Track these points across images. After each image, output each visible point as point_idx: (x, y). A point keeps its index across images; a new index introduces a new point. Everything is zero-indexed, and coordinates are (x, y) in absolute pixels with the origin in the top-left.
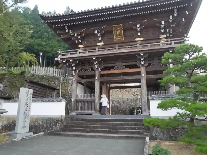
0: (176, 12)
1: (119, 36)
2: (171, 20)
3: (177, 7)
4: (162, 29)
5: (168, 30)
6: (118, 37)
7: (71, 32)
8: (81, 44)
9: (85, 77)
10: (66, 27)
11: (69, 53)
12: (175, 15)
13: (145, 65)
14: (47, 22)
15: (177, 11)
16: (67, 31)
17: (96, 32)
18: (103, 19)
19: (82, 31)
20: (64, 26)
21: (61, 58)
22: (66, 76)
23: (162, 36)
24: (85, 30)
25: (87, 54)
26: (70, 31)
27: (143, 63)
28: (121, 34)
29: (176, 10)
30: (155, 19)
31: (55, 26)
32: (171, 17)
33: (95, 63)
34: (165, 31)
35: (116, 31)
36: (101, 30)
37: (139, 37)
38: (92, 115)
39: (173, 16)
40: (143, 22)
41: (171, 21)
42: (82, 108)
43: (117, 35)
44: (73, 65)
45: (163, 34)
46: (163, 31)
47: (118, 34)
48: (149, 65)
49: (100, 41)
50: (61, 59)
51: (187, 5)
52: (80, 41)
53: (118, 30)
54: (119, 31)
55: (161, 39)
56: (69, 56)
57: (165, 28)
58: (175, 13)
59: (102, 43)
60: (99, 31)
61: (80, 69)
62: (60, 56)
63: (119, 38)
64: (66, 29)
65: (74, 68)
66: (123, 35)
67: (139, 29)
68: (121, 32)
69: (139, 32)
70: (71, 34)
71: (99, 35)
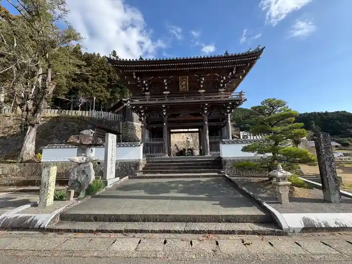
0: (234, 70)
1: (185, 87)
2: (230, 76)
3: (237, 65)
4: (222, 83)
6: (183, 88)
7: (139, 79)
8: (148, 91)
10: (134, 73)
12: (234, 72)
13: (208, 114)
14: (115, 66)
16: (135, 77)
19: (150, 79)
20: (132, 73)
22: (125, 121)
23: (221, 90)
24: (153, 78)
25: (157, 102)
26: (138, 78)
27: (206, 112)
28: (186, 85)
29: (235, 68)
30: (216, 74)
31: (123, 71)
32: (230, 74)
33: (164, 110)
34: (224, 86)
35: (182, 81)
36: (168, 80)
37: (202, 89)
39: (232, 73)
40: (207, 76)
43: (183, 86)
44: (142, 111)
45: (221, 88)
46: (221, 85)
48: (210, 114)
49: (167, 90)
50: (130, 105)
51: (245, 64)
52: (147, 89)
53: (184, 81)
55: (220, 92)
57: (224, 83)
59: (168, 92)
61: (148, 115)
64: (134, 75)
65: (143, 114)
66: (188, 86)
67: (202, 82)
68: (186, 83)
69: (202, 84)
70: (139, 81)
71: (166, 84)
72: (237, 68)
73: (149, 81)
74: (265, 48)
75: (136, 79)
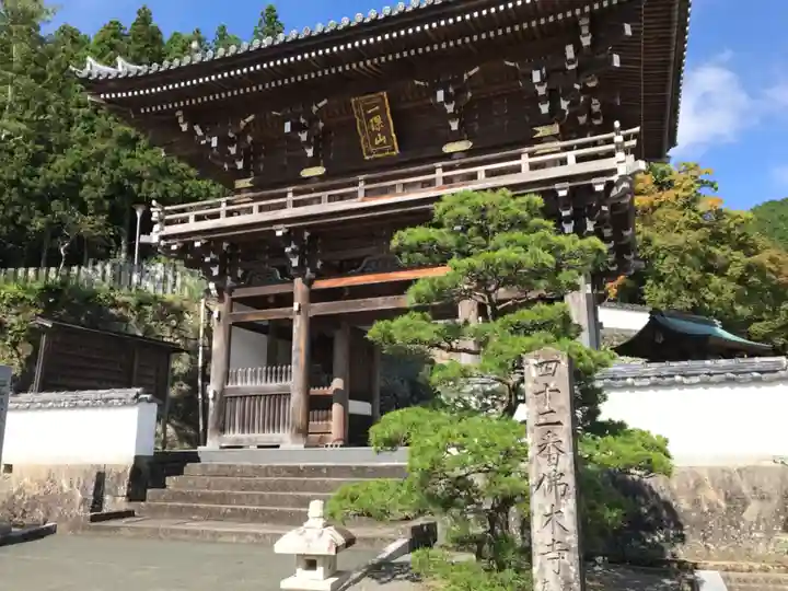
0: (585, 30)
1: (381, 139)
2: (572, 62)
3: (587, 9)
4: (543, 99)
5: (564, 104)
6: (377, 142)
7: (200, 133)
8: (243, 174)
9: (271, 300)
10: (179, 113)
11: (192, 215)
12: (586, 41)
14: (105, 98)
15: (591, 27)
16: (184, 128)
17: (288, 127)
19: (243, 124)
20: (172, 111)
21: (163, 233)
23: (542, 131)
24: (253, 121)
26: (197, 128)
28: (385, 132)
29: (585, 22)
30: (512, 64)
31: (137, 112)
32: (570, 52)
33: (288, 250)
34: (555, 109)
35: (368, 117)
36: (313, 119)
37: (456, 137)
39: (578, 48)
40: (466, 77)
41: (573, 67)
43: (374, 135)
44: (207, 260)
45: (547, 120)
46: (545, 109)
47: (376, 132)
49: (313, 163)
50: (162, 238)
52: (240, 165)
53: (375, 114)
54: (378, 119)
55: (540, 141)
56: (193, 226)
57: (552, 96)
58: (584, 36)
59: (319, 171)
60: (302, 121)
61: (240, 273)
62: (156, 228)
63: (381, 144)
64: (181, 120)
65: (215, 272)
66: (394, 135)
67: (450, 108)
68: (385, 122)
69: (453, 116)
70: (203, 138)
71: (303, 137)
72: (596, 21)
73: (241, 135)
75: (191, 131)
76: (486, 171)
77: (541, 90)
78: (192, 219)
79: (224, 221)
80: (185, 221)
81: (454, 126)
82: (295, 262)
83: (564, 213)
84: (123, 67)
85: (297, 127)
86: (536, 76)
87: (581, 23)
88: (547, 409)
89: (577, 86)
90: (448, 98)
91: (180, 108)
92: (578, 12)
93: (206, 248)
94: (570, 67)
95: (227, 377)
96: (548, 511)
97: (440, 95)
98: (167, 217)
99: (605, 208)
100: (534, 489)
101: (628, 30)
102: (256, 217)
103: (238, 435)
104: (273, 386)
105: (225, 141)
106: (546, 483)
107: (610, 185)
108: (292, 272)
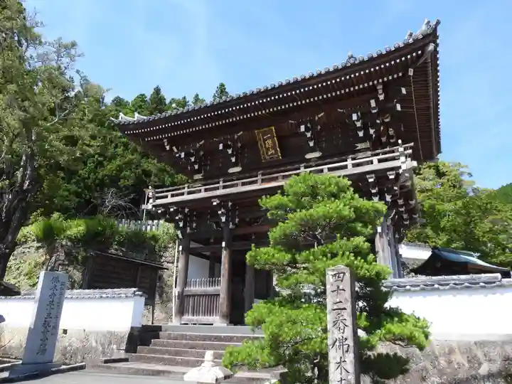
0: (380, 92)
1: (272, 152)
2: (374, 108)
3: (381, 81)
4: (360, 129)
5: (372, 131)
6: (269, 153)
7: (176, 150)
8: (198, 172)
9: (212, 241)
10: (165, 140)
11: (169, 194)
12: (382, 97)
14: (127, 134)
15: (384, 90)
16: (168, 148)
17: (221, 147)
18: (234, 119)
19: (198, 145)
20: (161, 140)
21: (154, 204)
23: (360, 146)
24: (204, 144)
26: (174, 148)
28: (274, 148)
29: (380, 87)
30: (341, 111)
31: (144, 140)
32: (373, 103)
33: (220, 212)
34: (367, 134)
35: (265, 140)
36: (235, 142)
37: (312, 150)
38: (212, 324)
39: (377, 100)
40: (317, 118)
41: (375, 111)
42: (195, 312)
43: (268, 150)
44: (177, 218)
45: (362, 140)
46: (361, 134)
47: (269, 148)
49: (235, 165)
50: (154, 206)
51: (400, 74)
52: (196, 167)
53: (269, 138)
54: (270, 141)
55: (360, 151)
56: (170, 200)
57: (365, 128)
58: (380, 94)
59: (238, 169)
60: (229, 143)
61: (194, 225)
62: (151, 201)
63: (272, 154)
64: (166, 144)
65: (181, 225)
66: (278, 149)
67: (309, 135)
68: (274, 143)
69: (311, 139)
70: (177, 153)
71: (230, 151)
72: (386, 86)
73: (197, 151)
74: (438, 23)
75: (171, 150)
76: (328, 168)
77: (359, 124)
78: (169, 196)
79: (186, 197)
80: (166, 197)
81: (311, 144)
82: (223, 219)
83: (373, 191)
84: (137, 117)
85: (226, 146)
86: (355, 117)
87: (378, 88)
88: (338, 300)
89: (378, 121)
90: (307, 129)
91: (165, 138)
92: (376, 82)
93: (176, 212)
94: (374, 111)
95: (185, 284)
96: (339, 361)
97: (303, 128)
98: (157, 195)
99: (396, 188)
100: (330, 347)
101: (404, 91)
102: (203, 195)
103: (190, 317)
104: (210, 289)
105: (188, 155)
106: (337, 344)
107: (398, 175)
108: (222, 225)
